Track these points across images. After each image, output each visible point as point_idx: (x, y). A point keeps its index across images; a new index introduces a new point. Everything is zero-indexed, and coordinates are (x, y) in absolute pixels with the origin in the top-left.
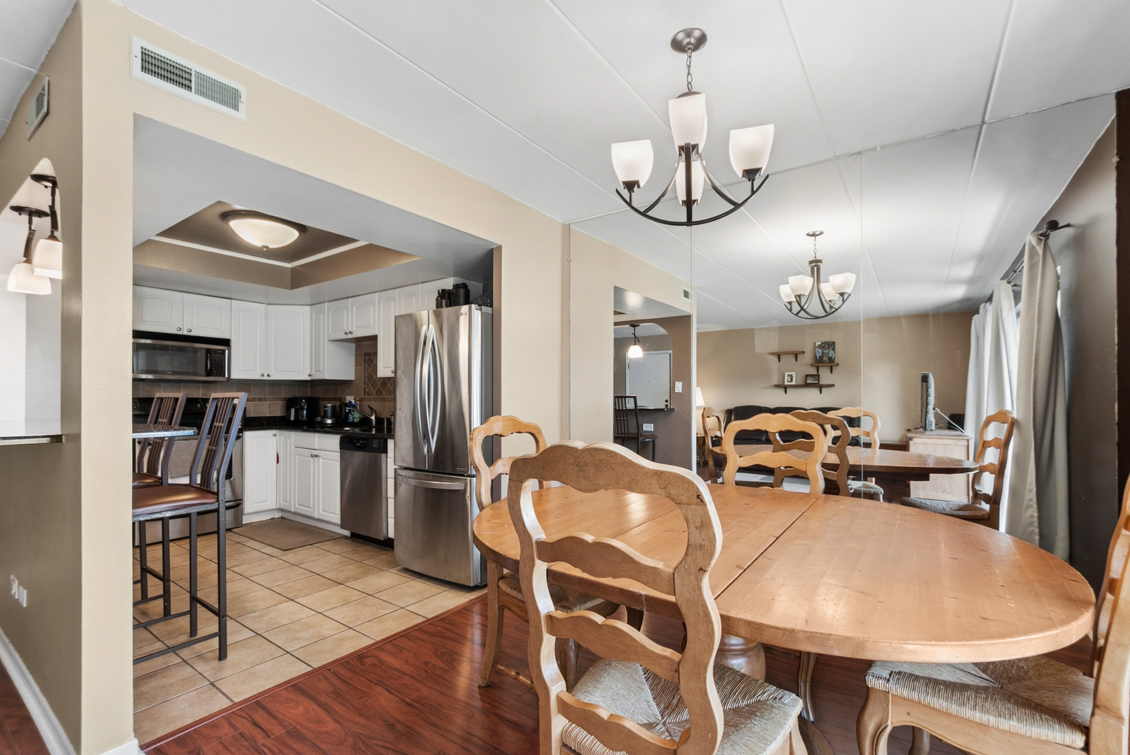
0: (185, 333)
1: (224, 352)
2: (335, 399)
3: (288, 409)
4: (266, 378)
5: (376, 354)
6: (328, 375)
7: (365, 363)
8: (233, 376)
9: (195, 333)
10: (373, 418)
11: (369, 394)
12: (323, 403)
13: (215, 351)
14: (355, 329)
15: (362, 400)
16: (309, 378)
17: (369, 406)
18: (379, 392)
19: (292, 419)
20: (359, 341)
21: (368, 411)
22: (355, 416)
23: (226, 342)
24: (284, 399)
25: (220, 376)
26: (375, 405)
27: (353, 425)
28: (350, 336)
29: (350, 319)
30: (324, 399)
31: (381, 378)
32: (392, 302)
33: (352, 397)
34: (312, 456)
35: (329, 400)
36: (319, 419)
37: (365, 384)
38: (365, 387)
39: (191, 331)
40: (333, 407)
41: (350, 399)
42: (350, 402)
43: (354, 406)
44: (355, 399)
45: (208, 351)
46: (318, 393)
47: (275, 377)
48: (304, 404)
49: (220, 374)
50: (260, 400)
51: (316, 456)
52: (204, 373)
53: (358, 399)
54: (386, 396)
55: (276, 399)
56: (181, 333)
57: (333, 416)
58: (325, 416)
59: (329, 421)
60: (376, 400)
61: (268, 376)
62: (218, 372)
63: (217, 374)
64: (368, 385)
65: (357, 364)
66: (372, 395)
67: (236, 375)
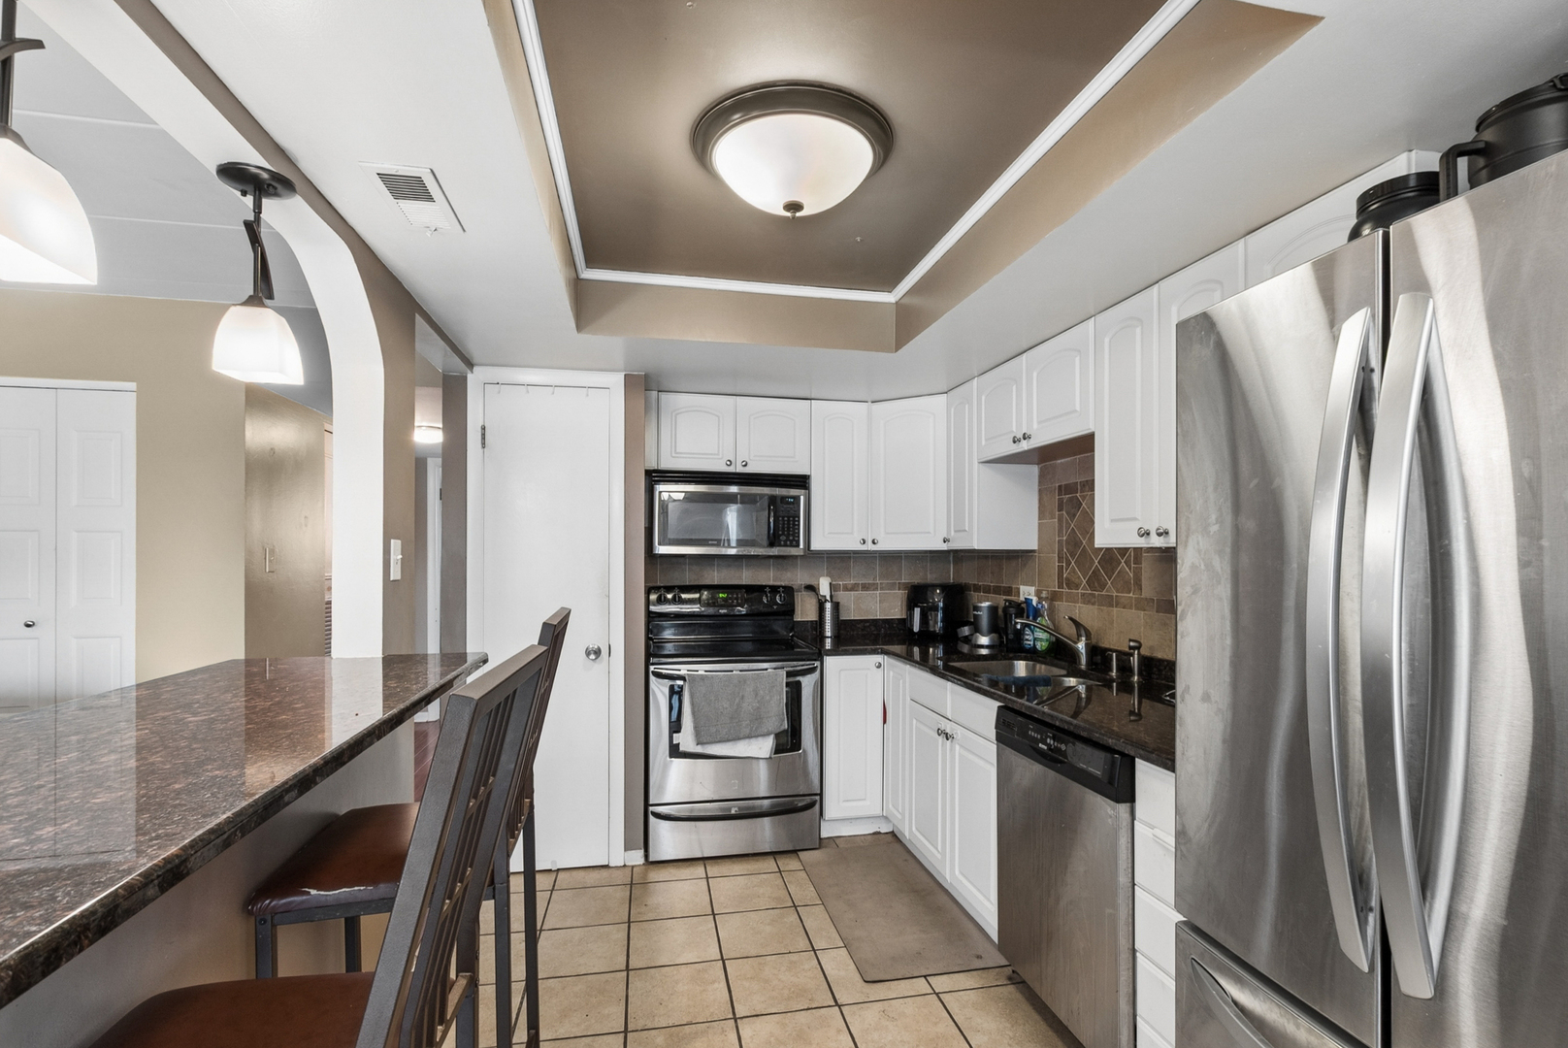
0: (740, 469)
1: (797, 499)
2: (997, 590)
3: (910, 608)
4: (870, 547)
5: (1089, 485)
6: (979, 540)
7: (1060, 510)
8: (816, 546)
9: (754, 468)
10: (1081, 646)
11: (1071, 584)
12: (974, 596)
13: (783, 498)
14: (1035, 426)
15: (1054, 597)
16: (944, 547)
17: (1071, 619)
18: (1095, 582)
19: (916, 629)
20: (1046, 455)
21: (1069, 629)
22: (1038, 638)
23: (802, 482)
24: (905, 586)
25: (791, 546)
26: (1088, 614)
27: (1031, 654)
28: (1025, 446)
29: (1024, 402)
30: (977, 588)
31: (1101, 549)
32: (1138, 330)
33: (1033, 589)
34: (941, 732)
35: (987, 590)
36: (966, 631)
37: (1060, 559)
38: (1061, 568)
39: (745, 465)
40: (993, 610)
41: (1027, 592)
42: (1028, 601)
43: (1037, 613)
44: (1038, 593)
45: (773, 500)
46: (968, 576)
47: (885, 545)
48: (938, 598)
49: (791, 541)
50: (865, 587)
51: (947, 737)
52: (765, 542)
53: (1044, 595)
54: (1115, 594)
55: (892, 586)
56: (731, 469)
57: (994, 629)
58: (977, 629)
59: (984, 640)
60: (1087, 600)
61: (874, 543)
62: (788, 539)
63: (785, 541)
64: (1069, 563)
65: (1042, 513)
66: (1077, 587)
67: (818, 544)
